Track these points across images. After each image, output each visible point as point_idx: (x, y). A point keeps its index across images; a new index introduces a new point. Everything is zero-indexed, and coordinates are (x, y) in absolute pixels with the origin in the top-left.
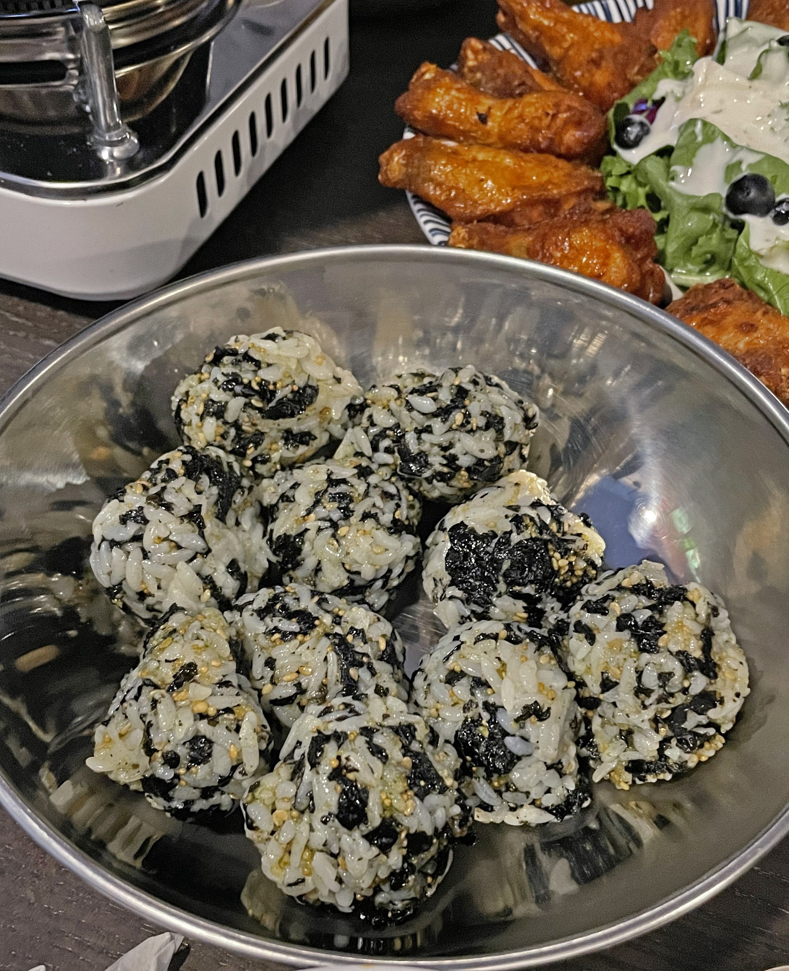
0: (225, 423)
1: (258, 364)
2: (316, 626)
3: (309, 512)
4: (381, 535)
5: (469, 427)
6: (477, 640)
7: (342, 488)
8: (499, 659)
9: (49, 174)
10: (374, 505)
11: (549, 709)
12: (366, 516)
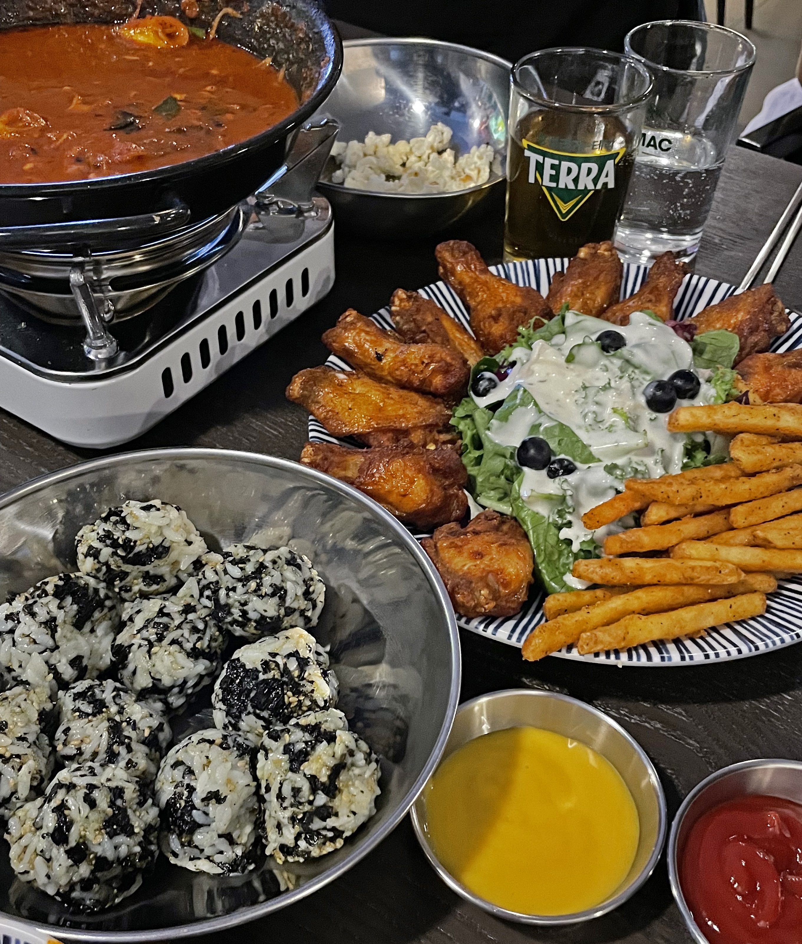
0: (99, 562)
1: (128, 527)
2: (102, 712)
3: (139, 631)
4: (182, 658)
5: (259, 593)
6: (199, 742)
7: (165, 620)
8: (207, 757)
9: (49, 363)
10: (182, 635)
11: (226, 797)
12: (174, 642)
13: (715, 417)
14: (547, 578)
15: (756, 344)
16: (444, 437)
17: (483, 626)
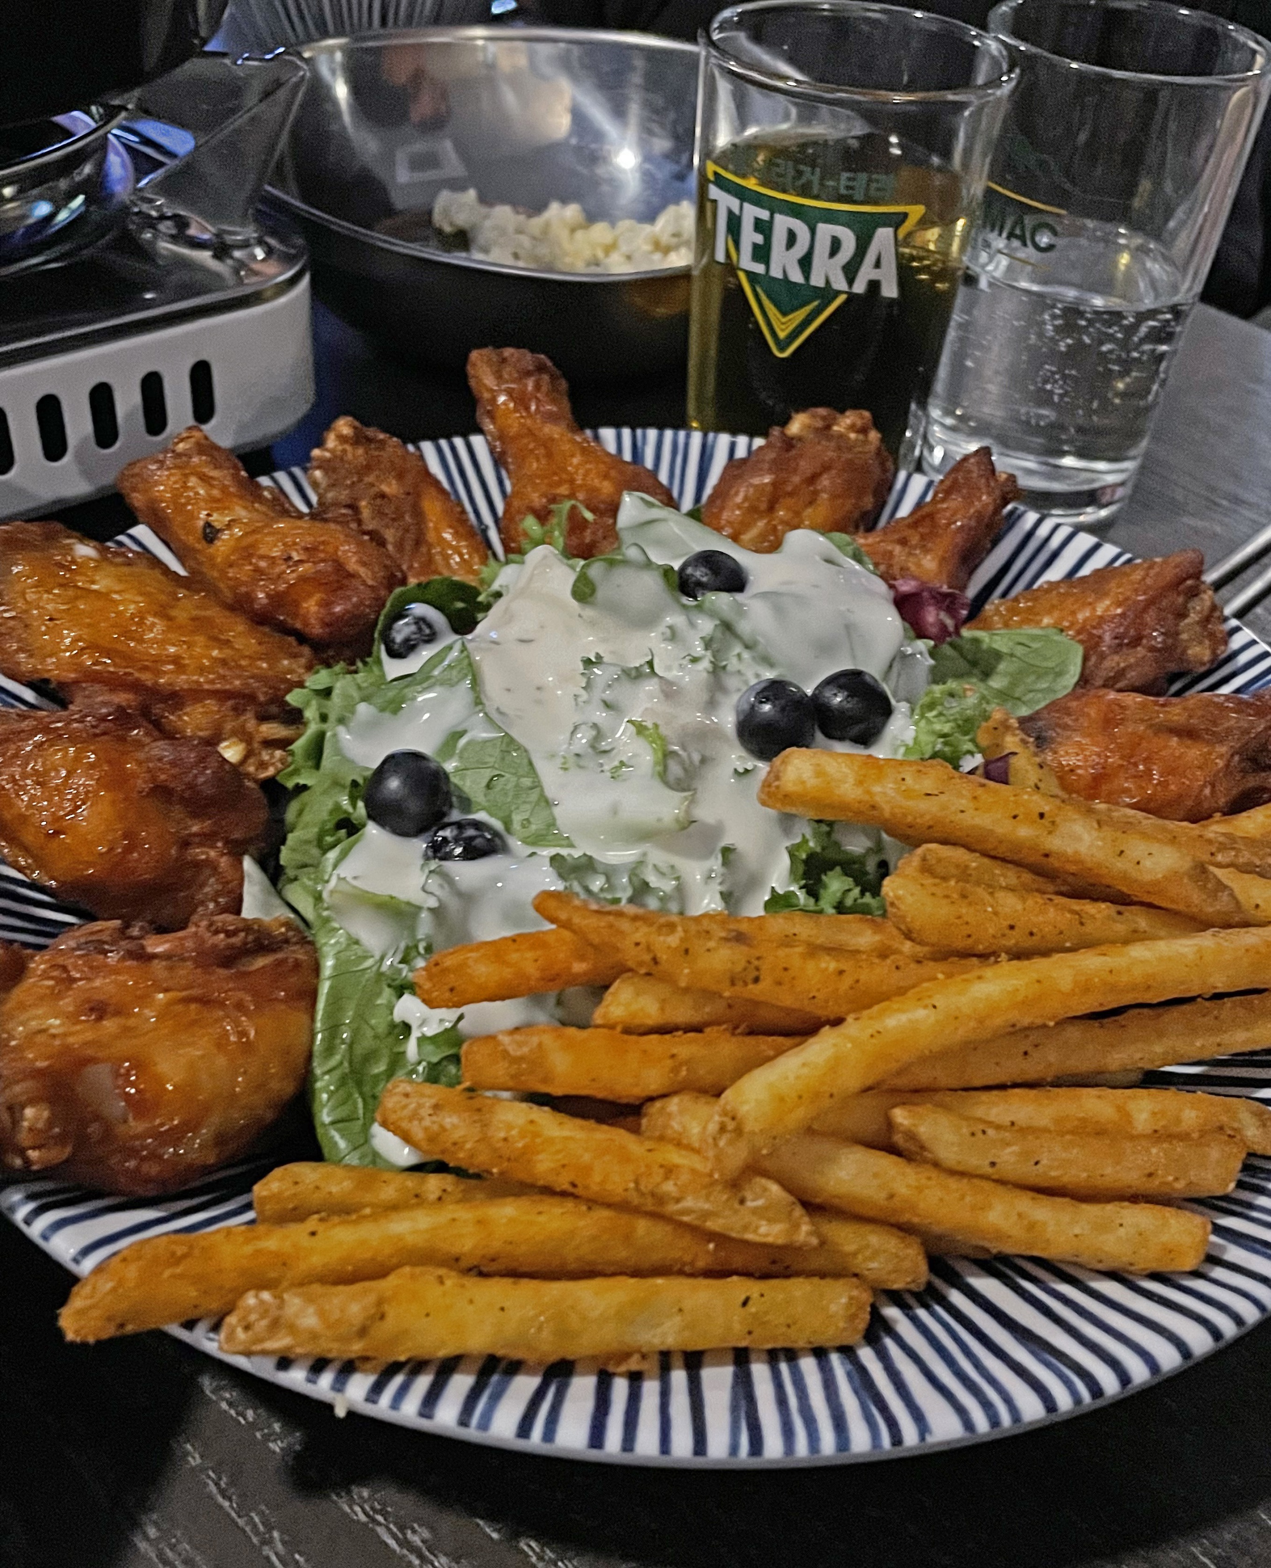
13: (877, 789)
14: (325, 1116)
15: (1121, 674)
16: (273, 730)
17: (31, 1206)
